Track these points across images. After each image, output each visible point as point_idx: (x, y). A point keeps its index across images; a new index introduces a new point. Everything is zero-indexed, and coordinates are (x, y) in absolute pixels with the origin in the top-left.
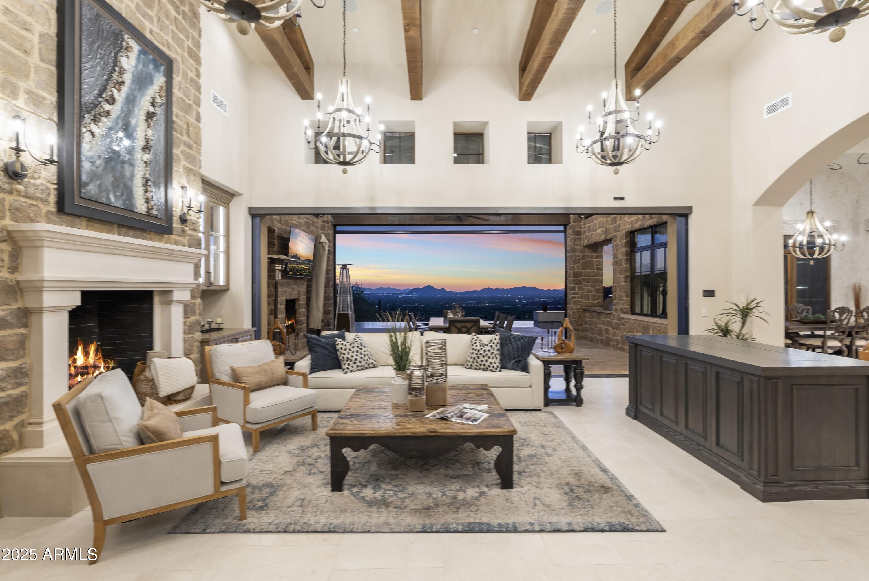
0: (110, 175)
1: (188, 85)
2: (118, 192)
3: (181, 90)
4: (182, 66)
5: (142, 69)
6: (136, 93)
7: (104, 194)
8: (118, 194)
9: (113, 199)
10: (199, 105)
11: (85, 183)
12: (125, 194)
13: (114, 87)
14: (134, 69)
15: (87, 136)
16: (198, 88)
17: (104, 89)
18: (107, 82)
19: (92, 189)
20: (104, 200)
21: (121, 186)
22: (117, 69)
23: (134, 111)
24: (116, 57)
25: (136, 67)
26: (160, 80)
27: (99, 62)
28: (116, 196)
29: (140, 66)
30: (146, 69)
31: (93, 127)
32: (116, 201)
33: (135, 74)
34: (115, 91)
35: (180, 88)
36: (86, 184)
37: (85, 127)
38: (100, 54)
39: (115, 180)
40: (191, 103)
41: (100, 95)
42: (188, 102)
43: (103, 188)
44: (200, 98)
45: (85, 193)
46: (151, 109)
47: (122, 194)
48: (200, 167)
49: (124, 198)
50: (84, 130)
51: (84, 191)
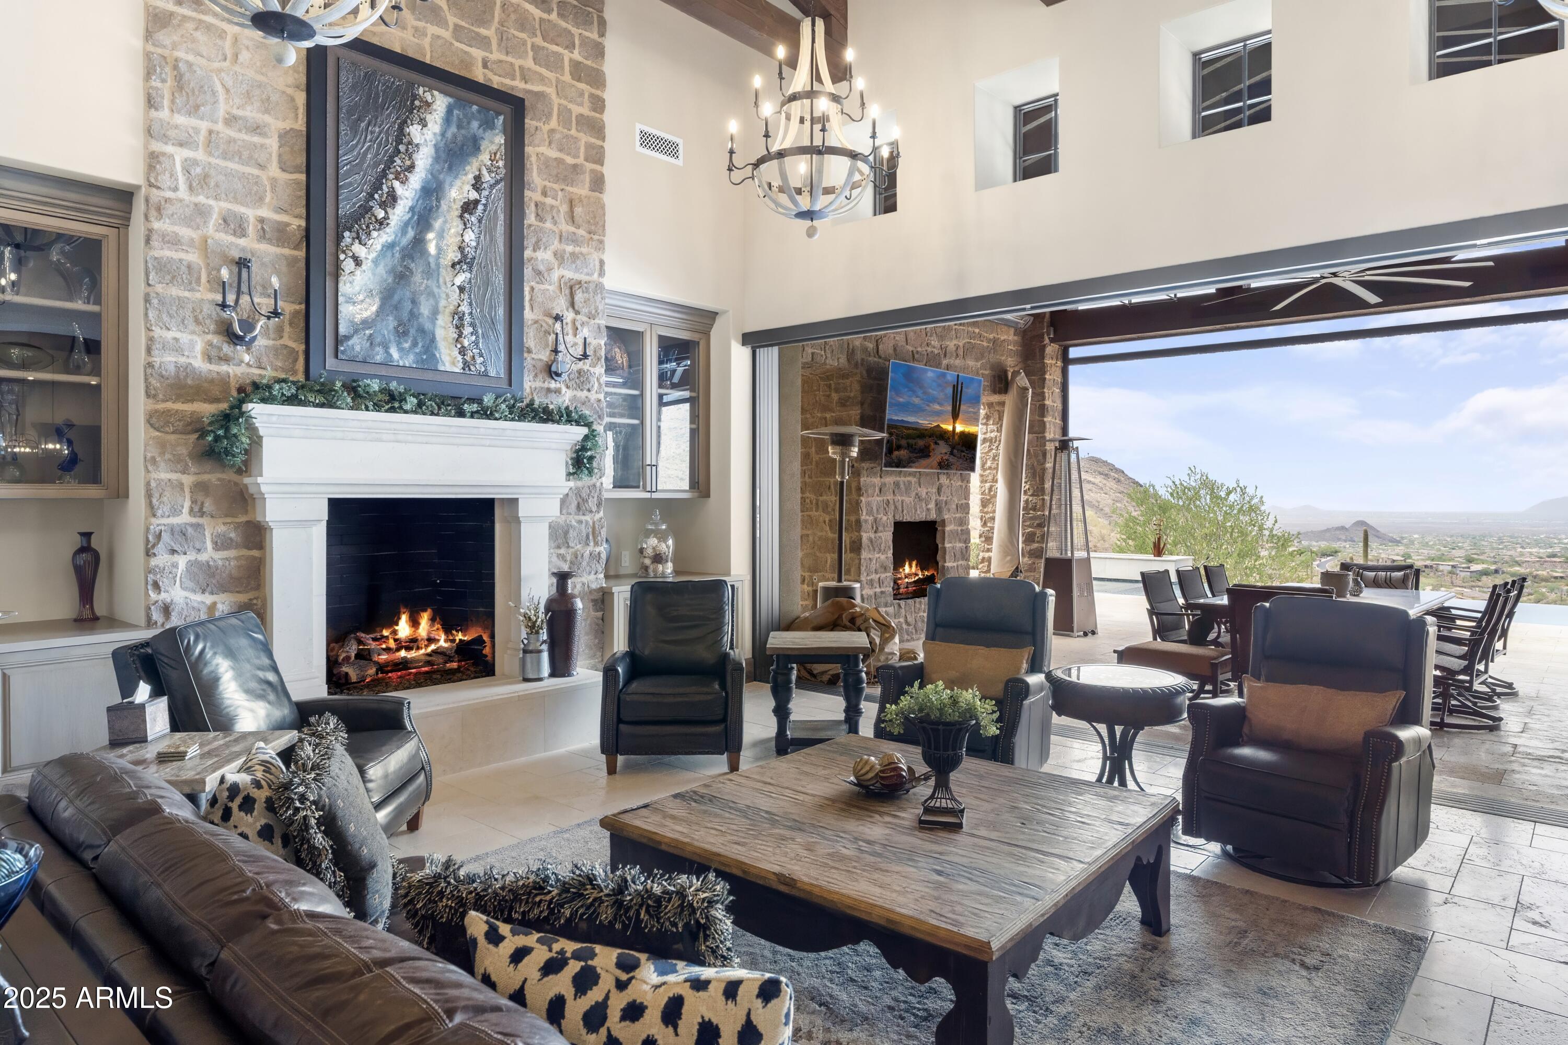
0: (391, 318)
1: (573, 132)
2: (406, 342)
3: (553, 146)
4: (556, 101)
5: (455, 136)
6: (441, 176)
7: (379, 350)
8: (407, 345)
9: (395, 354)
10: (600, 161)
11: (345, 336)
12: (420, 345)
13: (397, 178)
14: (439, 138)
15: (348, 265)
16: (598, 129)
17: (377, 186)
18: (384, 174)
19: (357, 344)
20: (379, 358)
21: (412, 331)
22: (402, 148)
23: (438, 207)
24: (401, 130)
25: (443, 134)
26: (494, 142)
27: (369, 147)
28: (401, 350)
29: (453, 129)
30: (463, 132)
31: (357, 248)
32: (401, 358)
33: (442, 144)
34: (396, 184)
35: (550, 143)
36: (347, 338)
37: (344, 252)
38: (372, 133)
39: (399, 325)
40: (581, 160)
41: (371, 196)
42: (570, 160)
43: (378, 340)
44: (602, 147)
45: (343, 352)
46: (474, 195)
47: (415, 344)
48: (602, 273)
49: (417, 351)
50: (342, 257)
51: (342, 348)
